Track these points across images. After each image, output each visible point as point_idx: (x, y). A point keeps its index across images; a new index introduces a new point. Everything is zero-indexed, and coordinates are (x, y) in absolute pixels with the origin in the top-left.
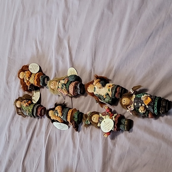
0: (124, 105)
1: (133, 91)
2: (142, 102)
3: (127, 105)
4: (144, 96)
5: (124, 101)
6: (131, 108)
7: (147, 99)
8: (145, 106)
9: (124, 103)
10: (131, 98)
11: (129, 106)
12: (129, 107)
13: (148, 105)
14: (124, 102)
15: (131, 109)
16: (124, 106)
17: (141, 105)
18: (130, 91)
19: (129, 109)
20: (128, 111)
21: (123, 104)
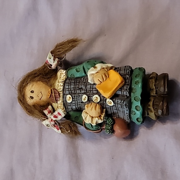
0: (34, 106)
1: (54, 60)
2: (91, 90)
3: (42, 104)
4: (95, 67)
5: (32, 92)
6: (56, 113)
7: (107, 76)
8: (103, 99)
9: (32, 98)
10: (52, 81)
11: (50, 107)
12: (49, 112)
13: (114, 97)
14: (32, 95)
15: (55, 117)
16: (33, 109)
17: (90, 100)
18: (48, 59)
19: (49, 116)
20: (46, 122)
21: (30, 102)
